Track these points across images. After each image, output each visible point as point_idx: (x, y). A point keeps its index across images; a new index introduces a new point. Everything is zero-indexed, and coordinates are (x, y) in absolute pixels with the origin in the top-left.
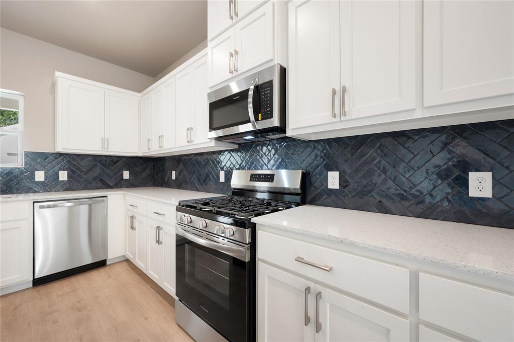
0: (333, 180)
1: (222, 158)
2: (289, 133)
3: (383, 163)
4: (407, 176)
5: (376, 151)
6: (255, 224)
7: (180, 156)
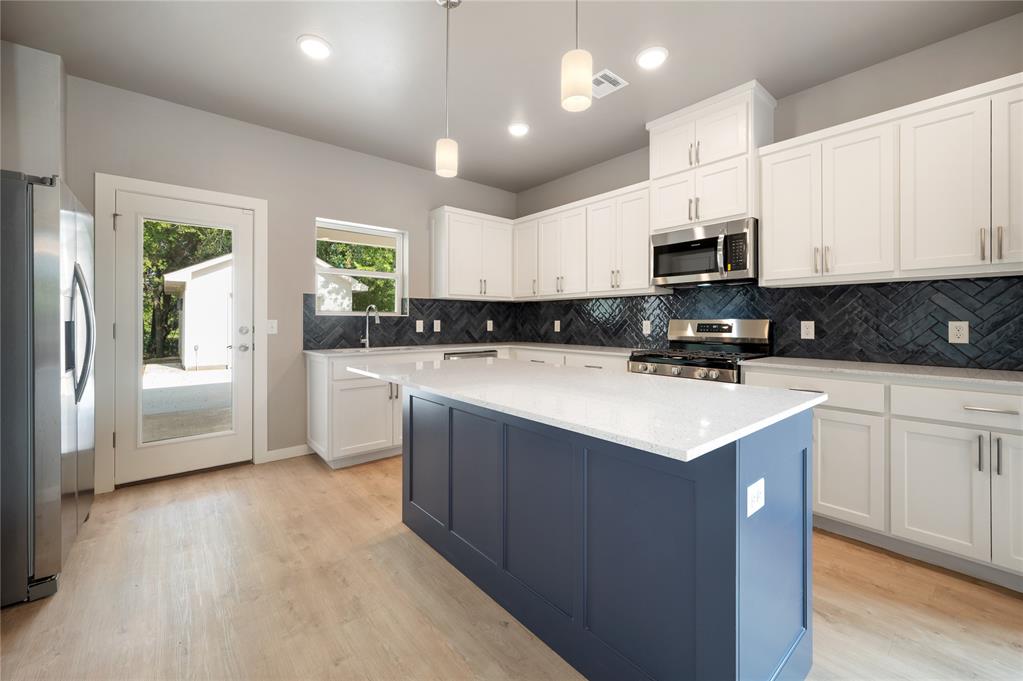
0: (808, 330)
1: (646, 306)
2: (762, 283)
3: (865, 312)
4: (890, 325)
5: (857, 301)
6: (739, 366)
7: (572, 300)
